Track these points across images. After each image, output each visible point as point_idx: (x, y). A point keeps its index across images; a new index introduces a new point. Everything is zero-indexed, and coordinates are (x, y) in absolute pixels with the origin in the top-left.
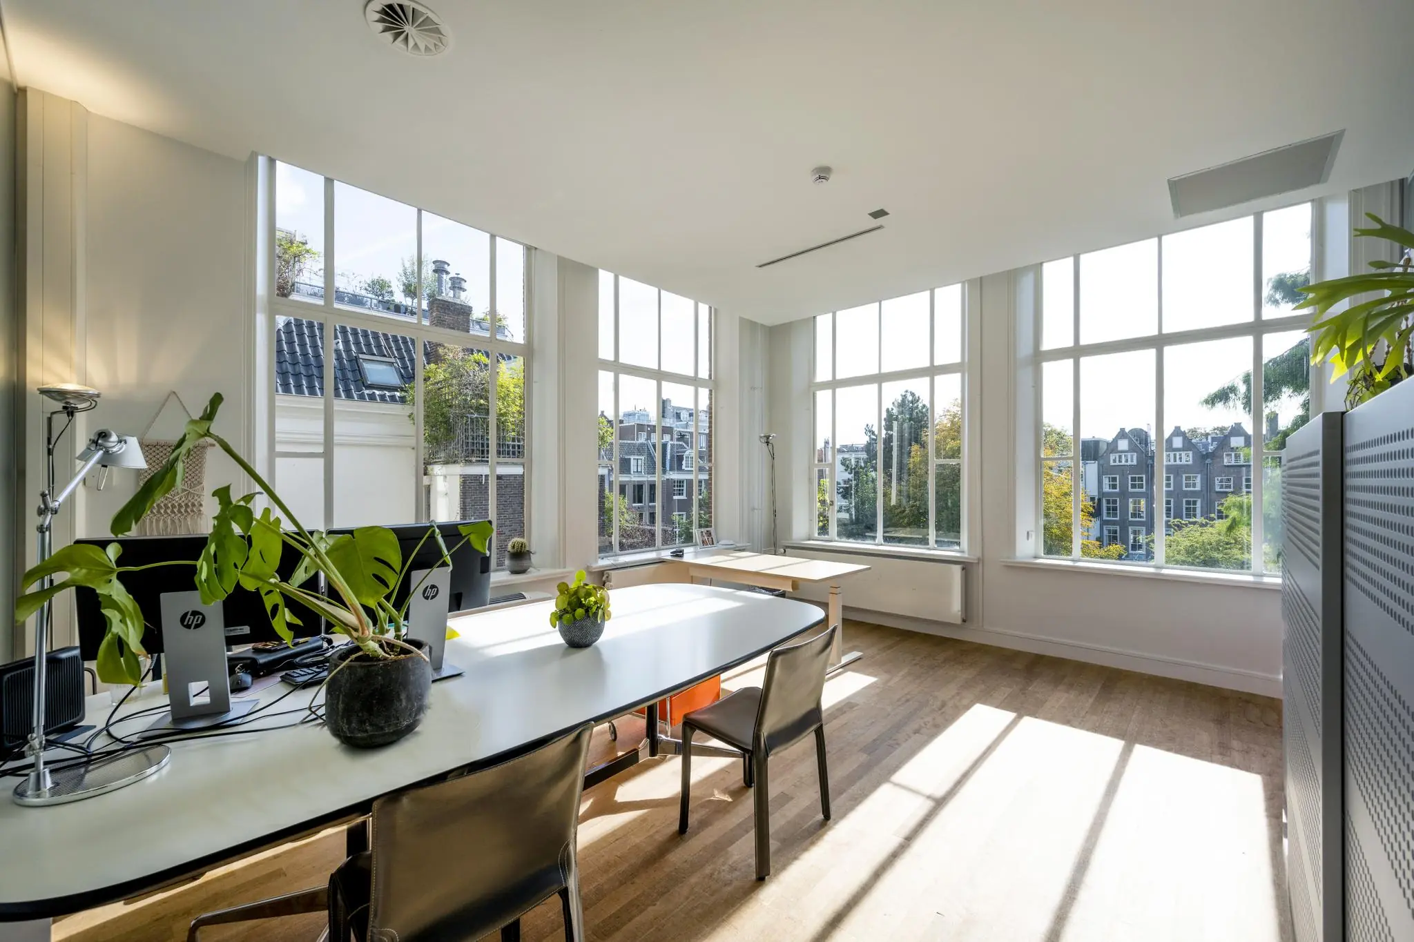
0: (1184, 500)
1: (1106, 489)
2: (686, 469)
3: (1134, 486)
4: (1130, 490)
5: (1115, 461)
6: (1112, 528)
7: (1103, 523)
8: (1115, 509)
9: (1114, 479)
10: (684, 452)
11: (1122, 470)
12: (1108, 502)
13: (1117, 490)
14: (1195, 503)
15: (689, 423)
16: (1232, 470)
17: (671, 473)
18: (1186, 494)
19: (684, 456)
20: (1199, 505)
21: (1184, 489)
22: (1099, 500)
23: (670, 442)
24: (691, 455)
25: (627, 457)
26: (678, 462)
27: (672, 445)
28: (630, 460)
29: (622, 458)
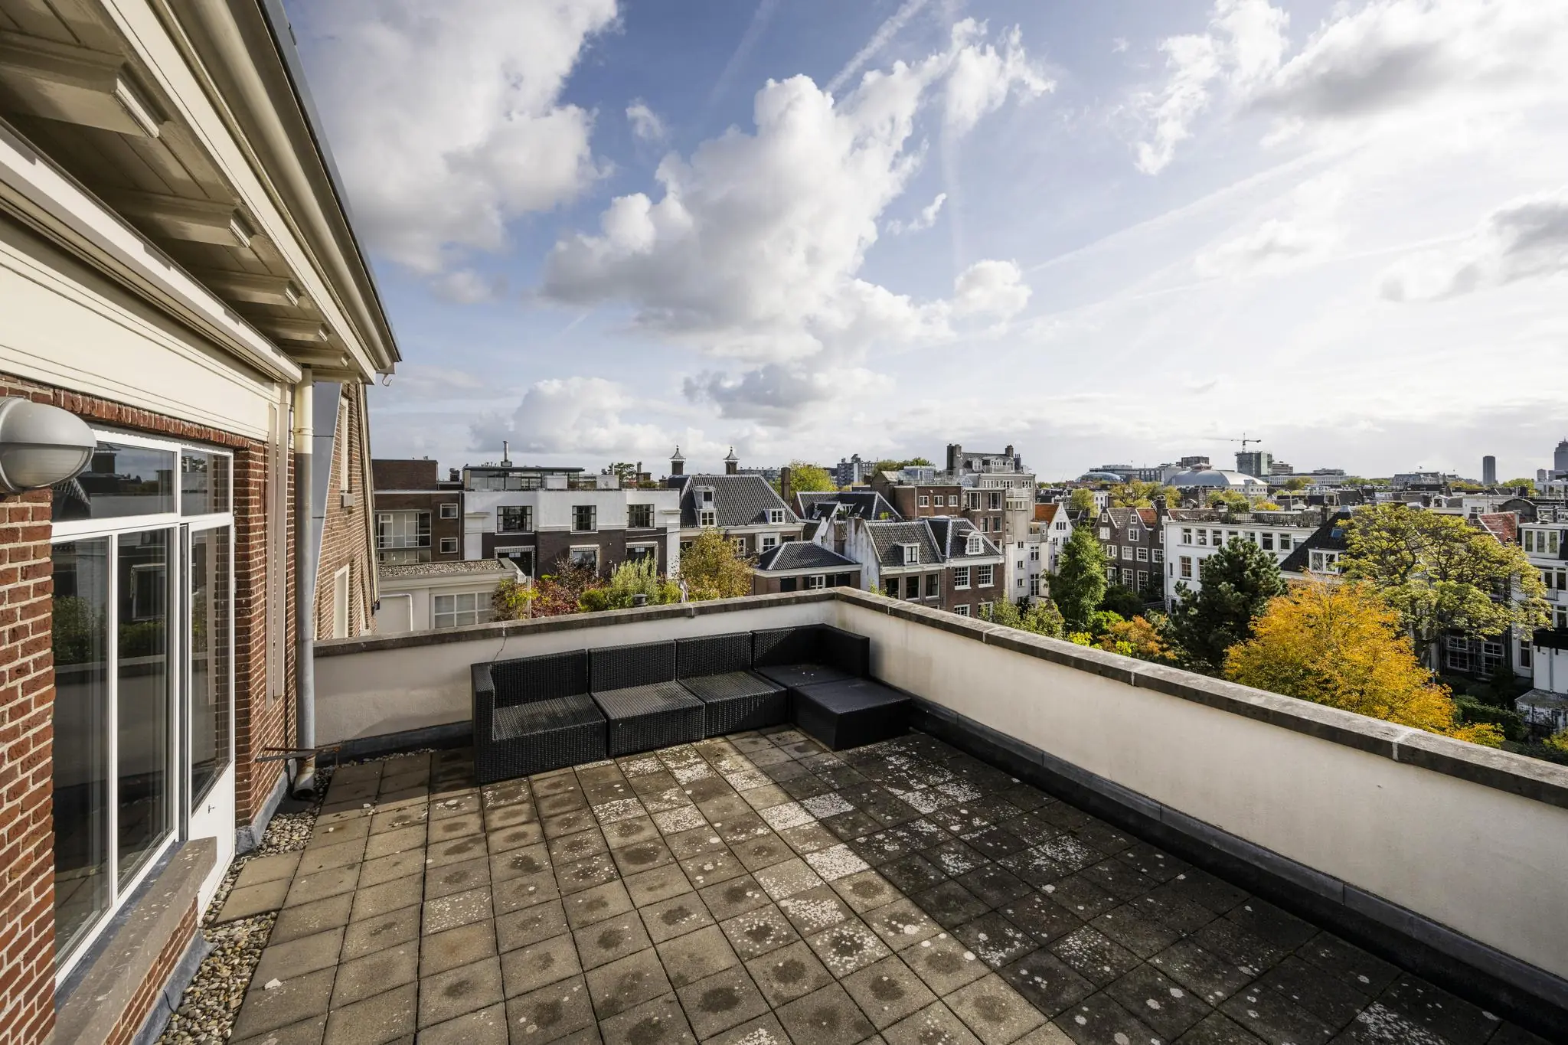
2: (970, 554)
19: (968, 540)
23: (952, 520)
24: (978, 537)
25: (900, 544)
26: (960, 546)
27: (953, 523)
28: (902, 548)
29: (894, 546)
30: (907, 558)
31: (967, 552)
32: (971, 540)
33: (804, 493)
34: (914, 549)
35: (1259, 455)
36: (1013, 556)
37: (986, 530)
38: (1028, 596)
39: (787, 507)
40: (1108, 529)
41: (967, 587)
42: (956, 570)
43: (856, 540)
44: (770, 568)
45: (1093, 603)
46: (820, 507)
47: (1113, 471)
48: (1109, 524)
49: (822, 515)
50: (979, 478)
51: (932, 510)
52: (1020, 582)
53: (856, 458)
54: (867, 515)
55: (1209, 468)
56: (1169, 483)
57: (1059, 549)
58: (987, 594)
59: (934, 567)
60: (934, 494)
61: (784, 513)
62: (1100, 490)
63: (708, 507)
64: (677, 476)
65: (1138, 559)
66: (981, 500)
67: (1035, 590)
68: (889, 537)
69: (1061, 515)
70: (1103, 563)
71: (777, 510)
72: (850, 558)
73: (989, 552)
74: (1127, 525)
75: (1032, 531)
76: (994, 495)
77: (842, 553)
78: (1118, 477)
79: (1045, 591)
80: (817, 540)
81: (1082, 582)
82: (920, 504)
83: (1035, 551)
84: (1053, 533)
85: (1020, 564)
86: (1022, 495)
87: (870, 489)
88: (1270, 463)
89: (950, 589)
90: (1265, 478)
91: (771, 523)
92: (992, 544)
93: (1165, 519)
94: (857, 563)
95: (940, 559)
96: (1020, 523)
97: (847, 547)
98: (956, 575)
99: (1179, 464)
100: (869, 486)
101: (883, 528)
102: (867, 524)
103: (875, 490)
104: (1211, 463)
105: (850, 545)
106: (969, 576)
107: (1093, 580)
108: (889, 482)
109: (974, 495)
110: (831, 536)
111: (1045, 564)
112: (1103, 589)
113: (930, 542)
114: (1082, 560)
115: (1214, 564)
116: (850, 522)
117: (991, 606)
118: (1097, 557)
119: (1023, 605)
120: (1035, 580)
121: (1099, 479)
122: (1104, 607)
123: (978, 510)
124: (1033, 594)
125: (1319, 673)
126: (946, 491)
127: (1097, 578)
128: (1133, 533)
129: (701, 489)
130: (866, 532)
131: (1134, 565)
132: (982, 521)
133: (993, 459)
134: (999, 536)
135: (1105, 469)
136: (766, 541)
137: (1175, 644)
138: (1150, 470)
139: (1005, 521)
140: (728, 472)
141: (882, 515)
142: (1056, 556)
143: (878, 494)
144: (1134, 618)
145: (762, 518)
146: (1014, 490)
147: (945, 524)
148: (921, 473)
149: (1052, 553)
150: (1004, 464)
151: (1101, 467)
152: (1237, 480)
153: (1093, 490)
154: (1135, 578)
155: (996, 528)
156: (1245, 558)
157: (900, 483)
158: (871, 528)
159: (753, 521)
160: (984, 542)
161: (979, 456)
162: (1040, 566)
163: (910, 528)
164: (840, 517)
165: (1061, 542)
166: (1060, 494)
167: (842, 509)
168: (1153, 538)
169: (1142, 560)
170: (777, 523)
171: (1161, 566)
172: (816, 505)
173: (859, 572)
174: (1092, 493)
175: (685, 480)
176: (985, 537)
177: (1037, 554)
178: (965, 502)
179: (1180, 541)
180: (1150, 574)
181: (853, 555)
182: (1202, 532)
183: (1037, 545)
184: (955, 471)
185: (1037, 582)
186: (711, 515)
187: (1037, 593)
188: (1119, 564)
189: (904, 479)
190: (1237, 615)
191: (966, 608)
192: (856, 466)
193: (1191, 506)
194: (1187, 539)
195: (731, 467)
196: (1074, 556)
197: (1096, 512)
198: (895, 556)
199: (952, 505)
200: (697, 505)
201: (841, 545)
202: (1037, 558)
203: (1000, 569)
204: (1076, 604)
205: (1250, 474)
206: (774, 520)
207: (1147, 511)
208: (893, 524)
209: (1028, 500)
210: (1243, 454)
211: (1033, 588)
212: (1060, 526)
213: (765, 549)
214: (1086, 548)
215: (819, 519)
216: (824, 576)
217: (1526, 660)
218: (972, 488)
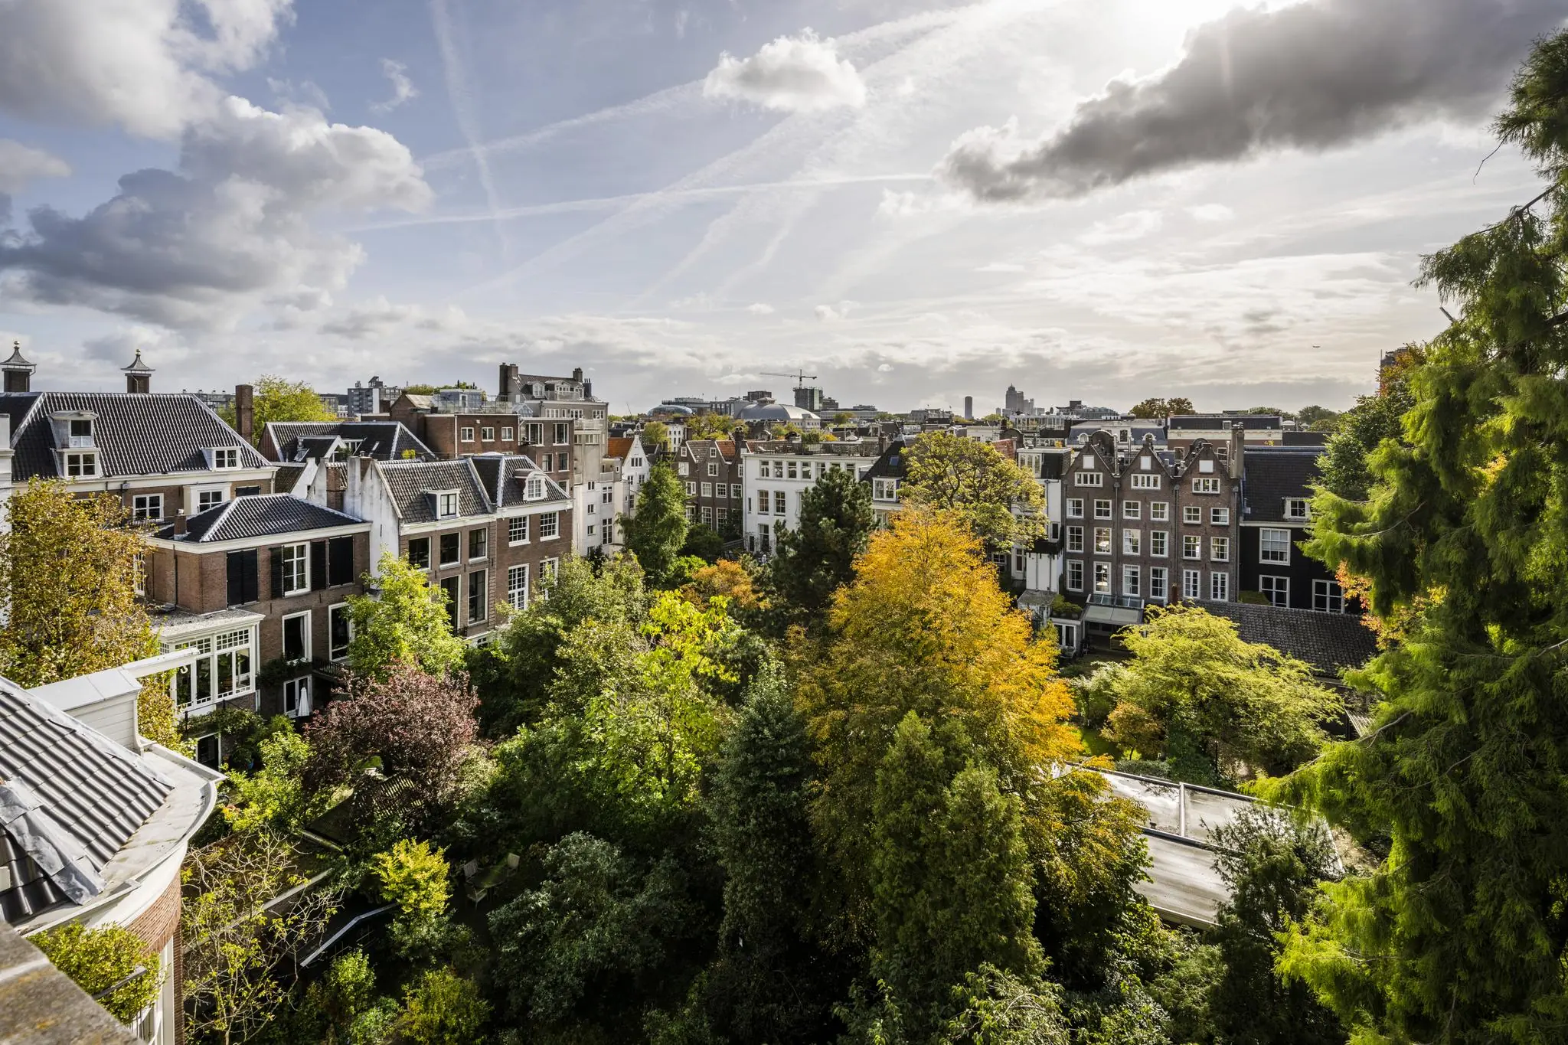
0: (1152, 532)
1: (1070, 515)
2: (529, 499)
3: (1099, 513)
4: (1096, 517)
5: (1079, 481)
6: (1076, 562)
7: (1067, 556)
8: (1079, 539)
9: (1079, 504)
10: (526, 474)
11: (1088, 493)
12: (1072, 531)
13: (1082, 517)
14: (1162, 536)
15: (545, 402)
16: (1199, 499)
17: (505, 509)
18: (1154, 525)
19: (527, 482)
20: (1166, 539)
21: (1152, 519)
22: (1063, 529)
23: (505, 458)
24: (538, 478)
25: (431, 492)
26: (516, 490)
27: (507, 462)
28: (435, 496)
29: (422, 494)
30: (441, 509)
31: (526, 497)
32: (531, 482)
33: (278, 424)
34: (452, 498)
35: (812, 391)
36: (581, 500)
37: (550, 469)
38: (600, 547)
39: (247, 445)
40: (687, 465)
41: (526, 541)
42: (511, 521)
43: (362, 488)
44: (206, 538)
45: (675, 549)
46: (306, 444)
47: (685, 404)
48: (688, 459)
49: (309, 455)
50: (541, 406)
51: (480, 446)
52: (590, 529)
53: (376, 382)
54: (383, 454)
55: (772, 402)
56: (737, 417)
57: (634, 488)
58: (551, 549)
59: (480, 520)
60: (482, 425)
61: (239, 453)
62: (673, 423)
63: (81, 446)
64: (14, 394)
65: (717, 496)
66: (542, 433)
67: (607, 537)
68: (414, 482)
69: (637, 450)
70: (684, 503)
71: (226, 449)
72: (353, 514)
73: (554, 496)
74: (705, 460)
75: (604, 469)
76: (560, 427)
77: (341, 508)
78: (690, 411)
79: (619, 538)
80: (299, 492)
81: (663, 525)
82: (460, 438)
83: (607, 492)
84: (628, 470)
85: (590, 508)
86: (592, 427)
87: (390, 419)
88: (821, 398)
89: (503, 547)
90: (817, 412)
91: (214, 467)
92: (557, 486)
93: (743, 452)
94: (364, 522)
95: (489, 508)
96: (590, 459)
97: (348, 500)
98: (511, 527)
99: (747, 398)
100: (388, 414)
101: (406, 471)
102: (380, 465)
103: (396, 420)
104: (774, 397)
105: (354, 496)
106: (527, 528)
107: (674, 523)
108: (417, 409)
109: (534, 427)
110: (322, 484)
111: (619, 506)
112: (686, 531)
113: (475, 487)
114: (664, 500)
115: (813, 498)
116: (353, 463)
117: (556, 565)
118: (678, 495)
119: (595, 558)
120: (607, 525)
121: (670, 412)
122: (685, 552)
123: (539, 445)
124: (605, 542)
125: (925, 612)
126: (498, 421)
127: (679, 520)
128: (712, 469)
129: (68, 416)
130: (379, 476)
131: (713, 502)
132: (544, 458)
133: (558, 384)
134: (566, 476)
135: (677, 402)
136: (204, 497)
137: (773, 592)
138: (721, 403)
139: (573, 459)
140: (132, 389)
141: (406, 453)
142: (631, 497)
143: (399, 425)
144: (718, 561)
145: (198, 462)
146: (584, 421)
147: (496, 463)
148: (464, 398)
149: (627, 493)
150: (572, 389)
151: (673, 400)
152: (796, 414)
153: (667, 424)
154: (714, 516)
155: (562, 466)
156: (841, 489)
157: (434, 410)
158: (386, 471)
159: (177, 467)
160: (547, 483)
161: (541, 379)
162: (612, 509)
163: (445, 469)
164: (340, 456)
165: (636, 480)
166: (633, 427)
167: (343, 446)
168: (732, 474)
169: (721, 496)
170: (226, 468)
171: (740, 501)
172: (301, 441)
173: (367, 534)
174: (665, 427)
175: (31, 400)
176: (548, 478)
177: (610, 495)
178: (523, 435)
179: (758, 474)
180: (729, 511)
181: (358, 511)
182: (778, 464)
183: (610, 484)
184: (510, 396)
185: (610, 528)
186: (89, 459)
187: (610, 540)
188: (698, 503)
189: (439, 405)
190: (835, 553)
191: (524, 568)
192: (376, 393)
193: (766, 437)
194: (765, 473)
195: (138, 381)
196: (654, 497)
197: (672, 447)
198: (424, 507)
199: (506, 438)
200: (57, 442)
201: (337, 497)
202: (610, 500)
203: (567, 516)
204: (656, 550)
205: (806, 408)
206: (220, 464)
207: (726, 443)
208: (422, 465)
209: (599, 432)
210: (800, 389)
211: (605, 535)
212: (636, 462)
213: (202, 508)
214: (667, 485)
215: (304, 461)
216: (308, 546)
217: (1020, 566)
218: (531, 418)
